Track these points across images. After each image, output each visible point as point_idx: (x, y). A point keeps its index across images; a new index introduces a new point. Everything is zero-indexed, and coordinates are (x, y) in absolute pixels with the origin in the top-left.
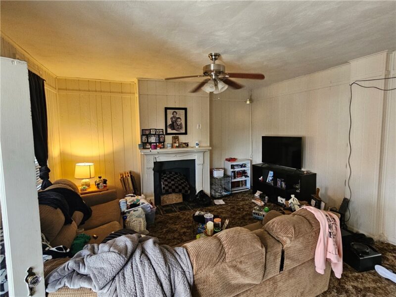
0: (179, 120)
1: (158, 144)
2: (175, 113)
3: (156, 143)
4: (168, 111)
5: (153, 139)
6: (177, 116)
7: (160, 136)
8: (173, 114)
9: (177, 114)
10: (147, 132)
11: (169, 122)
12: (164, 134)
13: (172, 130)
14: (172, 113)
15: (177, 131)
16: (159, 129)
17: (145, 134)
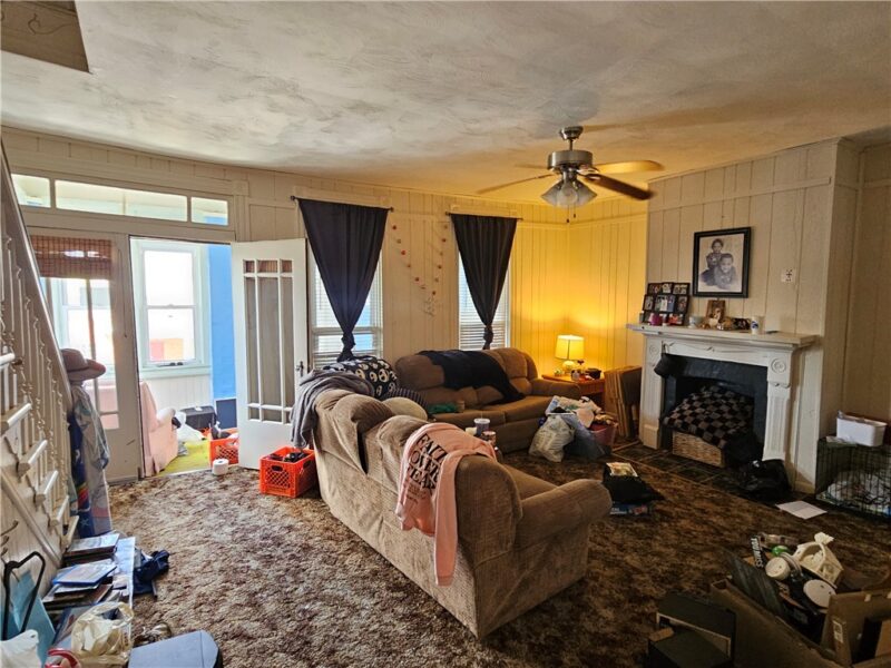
0: (727, 260)
1: (671, 315)
2: (718, 244)
3: (668, 313)
4: (702, 240)
5: (664, 305)
6: (723, 252)
7: (681, 298)
8: (713, 246)
9: (722, 245)
10: (656, 290)
11: (703, 267)
12: (691, 293)
13: (708, 284)
14: (710, 245)
15: (720, 287)
16: (680, 284)
17: (653, 292)
